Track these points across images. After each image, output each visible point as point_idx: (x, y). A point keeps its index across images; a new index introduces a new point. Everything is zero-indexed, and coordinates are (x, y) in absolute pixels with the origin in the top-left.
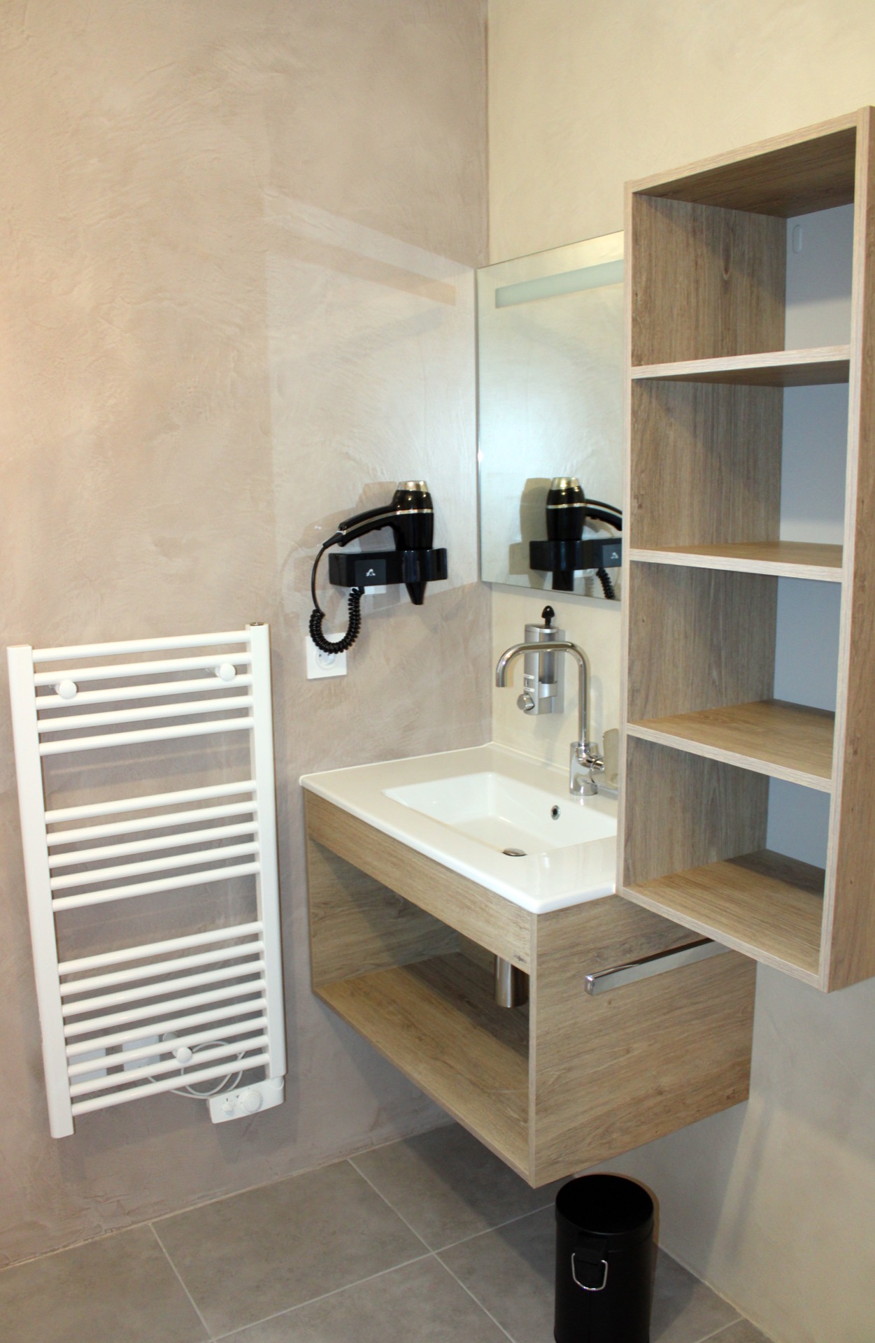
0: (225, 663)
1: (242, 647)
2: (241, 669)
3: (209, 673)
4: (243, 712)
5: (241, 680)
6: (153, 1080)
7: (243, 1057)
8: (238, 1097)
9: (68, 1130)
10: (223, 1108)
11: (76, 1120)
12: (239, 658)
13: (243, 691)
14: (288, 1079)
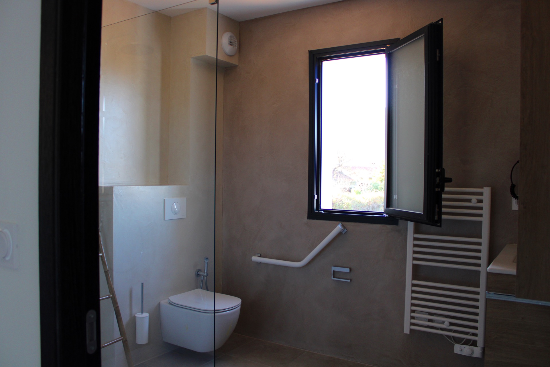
0: (474, 198)
1: (481, 194)
2: (481, 201)
3: (469, 201)
4: (481, 215)
5: (479, 205)
6: (440, 329)
7: (470, 335)
8: (465, 347)
9: (408, 332)
10: (458, 349)
11: (411, 330)
12: (480, 197)
13: (481, 208)
14: (484, 349)
